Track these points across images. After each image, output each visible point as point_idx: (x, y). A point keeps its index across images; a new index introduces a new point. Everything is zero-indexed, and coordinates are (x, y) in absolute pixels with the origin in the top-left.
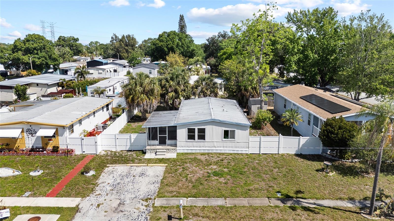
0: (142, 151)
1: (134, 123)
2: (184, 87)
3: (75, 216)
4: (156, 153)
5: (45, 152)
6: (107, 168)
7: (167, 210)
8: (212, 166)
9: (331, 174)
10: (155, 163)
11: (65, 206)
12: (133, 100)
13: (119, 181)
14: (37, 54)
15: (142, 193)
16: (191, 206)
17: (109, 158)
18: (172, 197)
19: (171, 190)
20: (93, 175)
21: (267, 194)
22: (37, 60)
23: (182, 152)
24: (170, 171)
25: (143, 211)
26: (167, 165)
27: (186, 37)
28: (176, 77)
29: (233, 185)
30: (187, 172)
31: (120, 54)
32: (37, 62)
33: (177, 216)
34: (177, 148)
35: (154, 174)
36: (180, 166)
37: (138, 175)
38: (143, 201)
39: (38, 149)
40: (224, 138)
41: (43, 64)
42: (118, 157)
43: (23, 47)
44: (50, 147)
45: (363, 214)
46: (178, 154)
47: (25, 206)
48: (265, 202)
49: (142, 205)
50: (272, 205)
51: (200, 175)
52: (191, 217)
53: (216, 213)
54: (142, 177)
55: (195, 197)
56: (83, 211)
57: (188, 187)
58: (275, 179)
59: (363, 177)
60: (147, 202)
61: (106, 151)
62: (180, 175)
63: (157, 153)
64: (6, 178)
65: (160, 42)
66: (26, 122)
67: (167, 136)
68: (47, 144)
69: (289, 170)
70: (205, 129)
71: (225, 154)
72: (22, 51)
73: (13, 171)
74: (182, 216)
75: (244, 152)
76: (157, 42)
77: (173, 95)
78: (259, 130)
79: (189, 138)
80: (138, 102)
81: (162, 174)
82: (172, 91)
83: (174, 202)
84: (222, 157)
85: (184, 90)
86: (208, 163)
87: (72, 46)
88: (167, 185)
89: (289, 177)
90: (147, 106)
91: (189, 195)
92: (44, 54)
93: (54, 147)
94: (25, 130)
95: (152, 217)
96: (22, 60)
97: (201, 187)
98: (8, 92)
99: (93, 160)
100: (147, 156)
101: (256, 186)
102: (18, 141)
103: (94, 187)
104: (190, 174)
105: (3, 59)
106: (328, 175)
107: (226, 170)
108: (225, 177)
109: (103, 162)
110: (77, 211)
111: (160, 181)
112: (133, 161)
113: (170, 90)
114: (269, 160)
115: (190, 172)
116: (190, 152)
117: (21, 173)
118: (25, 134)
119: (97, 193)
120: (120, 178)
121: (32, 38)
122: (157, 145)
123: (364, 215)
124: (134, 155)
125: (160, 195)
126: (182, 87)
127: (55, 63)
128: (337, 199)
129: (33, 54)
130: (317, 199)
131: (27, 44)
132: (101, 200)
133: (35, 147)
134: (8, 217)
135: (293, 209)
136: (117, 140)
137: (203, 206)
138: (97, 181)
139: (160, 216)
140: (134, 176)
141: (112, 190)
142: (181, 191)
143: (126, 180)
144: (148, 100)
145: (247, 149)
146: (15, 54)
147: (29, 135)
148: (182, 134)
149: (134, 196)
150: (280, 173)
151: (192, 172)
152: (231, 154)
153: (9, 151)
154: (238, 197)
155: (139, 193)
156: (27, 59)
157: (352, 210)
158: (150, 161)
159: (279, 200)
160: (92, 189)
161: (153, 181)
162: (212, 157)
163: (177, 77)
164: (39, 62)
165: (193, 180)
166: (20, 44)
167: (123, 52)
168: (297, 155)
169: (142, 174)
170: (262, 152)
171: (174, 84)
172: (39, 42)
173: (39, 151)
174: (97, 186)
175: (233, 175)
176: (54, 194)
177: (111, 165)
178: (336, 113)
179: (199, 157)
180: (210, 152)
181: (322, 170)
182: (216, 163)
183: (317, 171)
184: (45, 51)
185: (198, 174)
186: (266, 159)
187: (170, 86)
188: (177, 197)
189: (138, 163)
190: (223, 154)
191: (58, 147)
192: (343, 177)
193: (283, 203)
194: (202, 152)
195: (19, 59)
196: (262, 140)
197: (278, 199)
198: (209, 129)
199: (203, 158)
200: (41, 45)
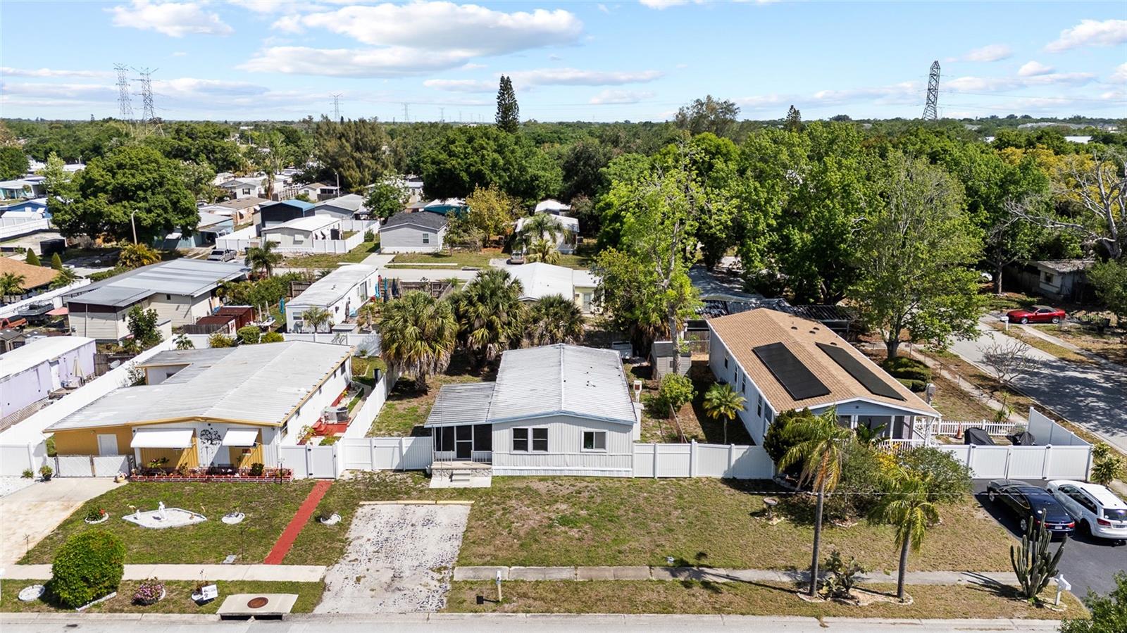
0: (424, 471)
1: (400, 402)
2: (509, 315)
3: (323, 598)
4: (451, 477)
5: (237, 475)
6: (360, 510)
7: (474, 587)
8: (558, 505)
9: (775, 521)
10: (451, 498)
11: (301, 580)
12: (398, 353)
13: (386, 535)
14: (145, 199)
15: (431, 559)
16: (515, 581)
17: (361, 487)
18: (484, 564)
19: (481, 553)
20: (338, 524)
21: (650, 559)
22: (143, 215)
23: (502, 474)
24: (478, 515)
25: (435, 588)
26: (473, 502)
27: (516, 144)
28: (491, 295)
29: (592, 543)
30: (511, 517)
31: (340, 173)
32: (145, 220)
33: (492, 597)
34: (493, 467)
35: (449, 521)
36: (497, 504)
37: (421, 523)
38: (434, 571)
39: (224, 468)
40: (585, 447)
41: (159, 224)
42: (378, 485)
43: (109, 184)
44: (246, 466)
45: (801, 593)
46: (495, 479)
47: (235, 579)
48: (644, 573)
49: (433, 578)
50: (654, 579)
51: (534, 523)
52: (515, 599)
53: (556, 591)
54: (428, 526)
55: (523, 565)
56: (334, 588)
57: (511, 546)
58: (671, 530)
59: (832, 528)
60: (441, 573)
61: (352, 471)
62: (498, 523)
63: (454, 478)
64: (182, 529)
65: (450, 157)
66: (202, 418)
67: (473, 441)
68: (240, 460)
69: (702, 513)
70: (546, 429)
71: (587, 479)
72: (106, 192)
73: (190, 515)
74: (500, 598)
75: (624, 475)
76: (440, 157)
77: (483, 335)
78: (665, 421)
79: (515, 448)
80: (409, 357)
81: (465, 521)
82: (482, 327)
83: (486, 573)
84: (580, 485)
85: (509, 324)
86: (551, 499)
87: (213, 151)
88: (474, 543)
89: (698, 527)
90: (428, 365)
91: (514, 561)
92: (161, 199)
93: (254, 465)
94: (198, 433)
95: (451, 598)
96: (108, 216)
97: (534, 547)
98: (106, 318)
99: (330, 493)
100: (436, 483)
101: (633, 544)
102: (185, 453)
103: (344, 547)
104: (516, 520)
105: (60, 214)
106: (770, 523)
107: (583, 513)
108: (580, 527)
109: (350, 495)
110: (324, 589)
111: (460, 534)
112: (408, 494)
113: (477, 324)
114: (670, 492)
115: (516, 518)
116: (518, 473)
117: (206, 519)
118: (198, 440)
119: (352, 557)
120: (389, 529)
121: (131, 159)
122: (454, 460)
123: (801, 596)
124: (409, 481)
125: (463, 561)
126: (504, 317)
127: (188, 220)
128: (768, 569)
129: (136, 201)
130: (734, 568)
131: (119, 176)
132: (361, 569)
133: (216, 465)
134: (212, 599)
135: (687, 585)
136: (374, 450)
137: (537, 581)
138: (347, 536)
139: (464, 597)
140: (412, 525)
141: (377, 552)
142: (500, 554)
143: (400, 533)
144: (430, 352)
145: (630, 469)
146: (89, 202)
147: (206, 441)
148: (502, 439)
149: (418, 564)
150: (683, 518)
151: (520, 518)
152: (598, 479)
153: (168, 474)
154: (597, 565)
155: (425, 558)
156: (120, 214)
157: (786, 588)
158: (440, 494)
159: (667, 570)
160: (341, 549)
161: (449, 535)
162: (560, 485)
163: (493, 293)
164: (149, 221)
165: (522, 533)
166: (102, 176)
167: (349, 166)
168: (725, 481)
169: (428, 522)
170: (658, 475)
171: (488, 311)
172: (148, 170)
173: (226, 473)
174: (349, 545)
175: (595, 524)
176: (277, 558)
177: (367, 503)
178: (802, 399)
179: (535, 485)
180: (558, 474)
181: (761, 513)
182: (567, 499)
183: (753, 514)
184: (164, 193)
185: (531, 522)
186: (665, 489)
187: (478, 317)
188: (493, 564)
189: (419, 499)
190: (582, 478)
191: (261, 466)
192: (796, 527)
193: (674, 576)
194: (543, 474)
195: (100, 214)
196: (658, 451)
197: (667, 568)
198: (554, 430)
199: (542, 487)
200: (154, 178)
